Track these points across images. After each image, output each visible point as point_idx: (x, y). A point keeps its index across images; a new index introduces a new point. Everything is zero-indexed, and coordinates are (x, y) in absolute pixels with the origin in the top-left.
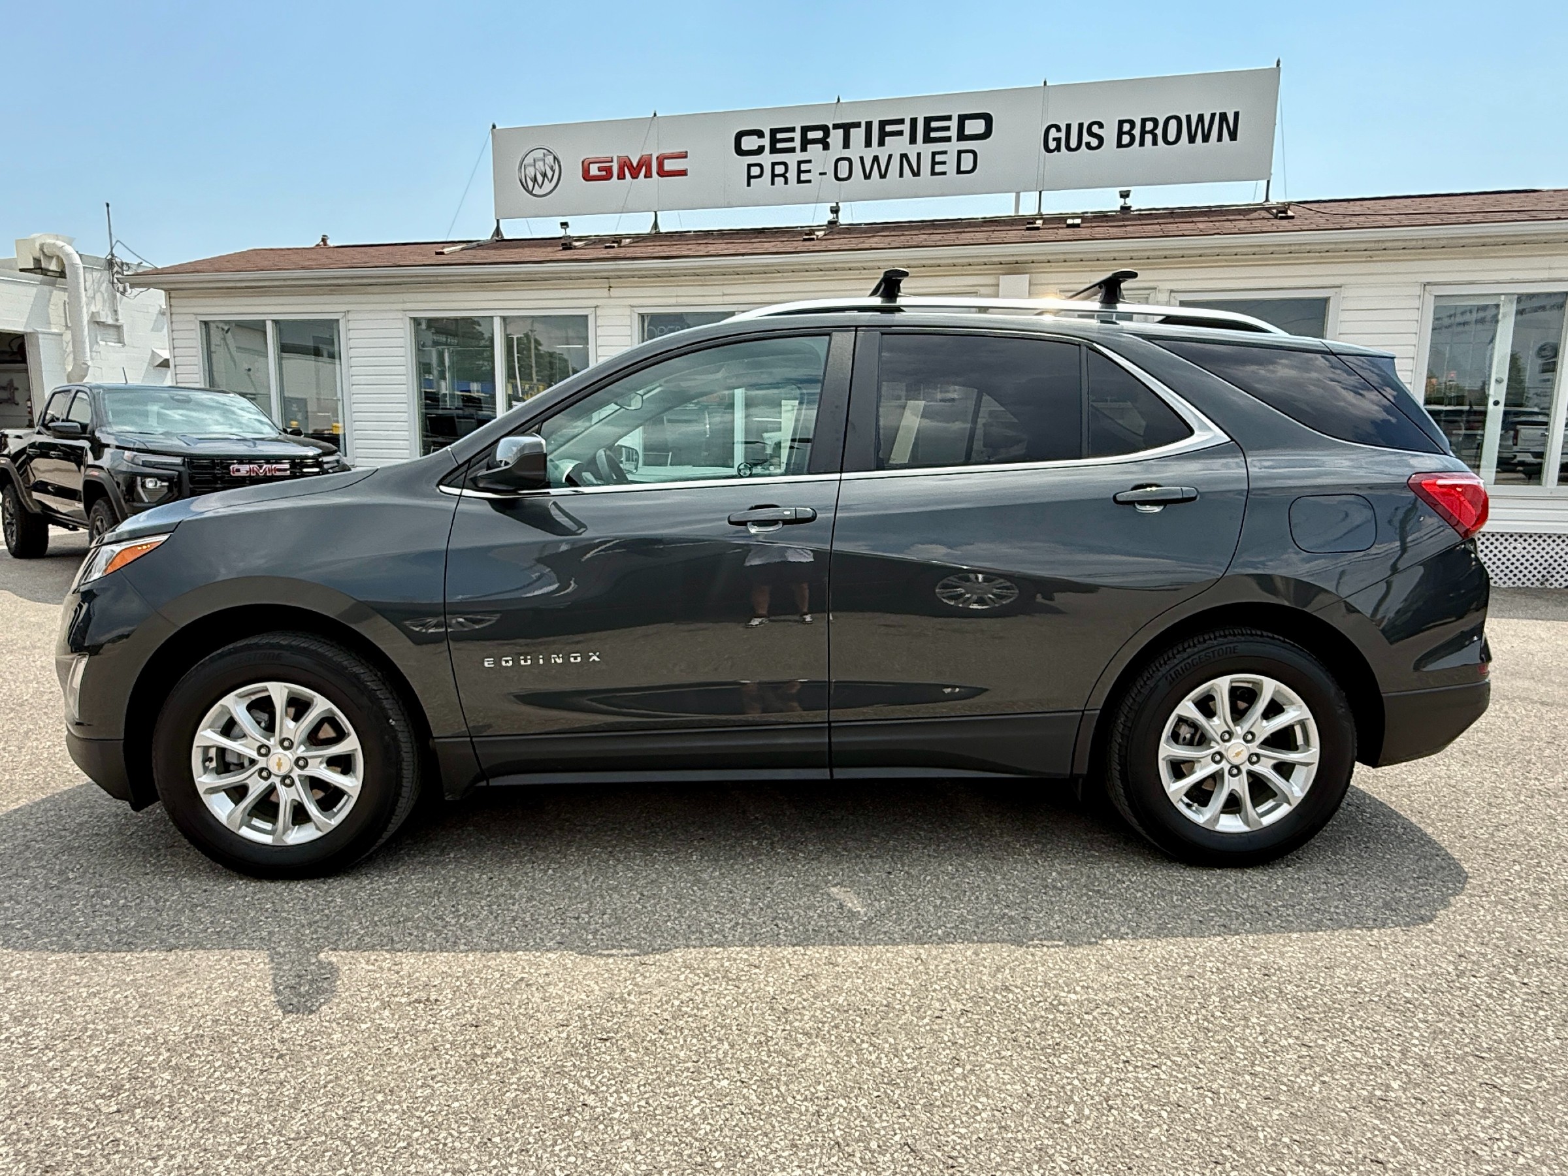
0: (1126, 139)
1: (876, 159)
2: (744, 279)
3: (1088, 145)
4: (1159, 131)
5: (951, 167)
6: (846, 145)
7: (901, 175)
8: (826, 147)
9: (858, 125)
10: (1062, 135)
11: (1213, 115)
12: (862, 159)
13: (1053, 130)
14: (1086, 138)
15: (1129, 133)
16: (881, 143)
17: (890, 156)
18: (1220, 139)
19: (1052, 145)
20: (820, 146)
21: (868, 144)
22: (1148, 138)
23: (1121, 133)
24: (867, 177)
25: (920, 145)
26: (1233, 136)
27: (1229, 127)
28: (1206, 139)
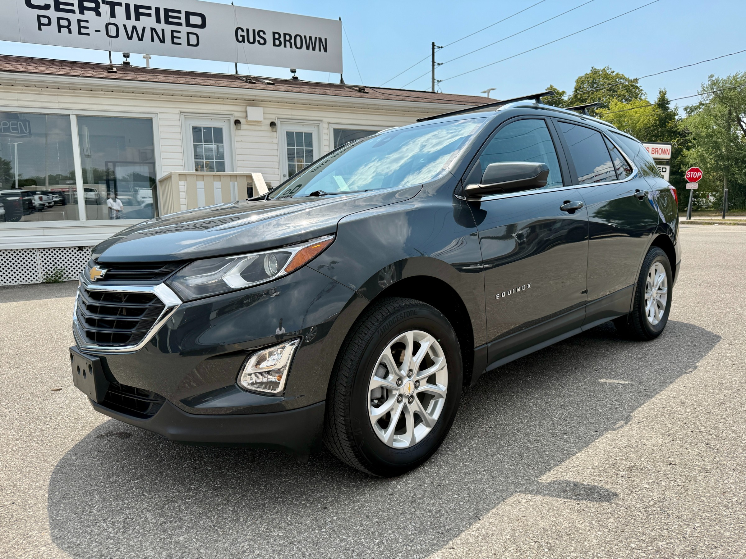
0: (277, 42)
1: (134, 28)
2: (74, 93)
3: (259, 42)
4: (292, 41)
5: (184, 40)
6: (113, 15)
7: (153, 41)
8: (98, 14)
9: (120, 4)
10: (245, 34)
11: (316, 38)
12: (125, 26)
13: (240, 31)
14: (257, 38)
15: (278, 39)
16: (137, 19)
17: (144, 28)
18: (320, 50)
19: (240, 39)
20: (94, 13)
21: (128, 17)
22: (288, 43)
23: (274, 39)
24: (130, 38)
25: (163, 25)
26: (325, 50)
27: (323, 45)
28: (314, 49)
